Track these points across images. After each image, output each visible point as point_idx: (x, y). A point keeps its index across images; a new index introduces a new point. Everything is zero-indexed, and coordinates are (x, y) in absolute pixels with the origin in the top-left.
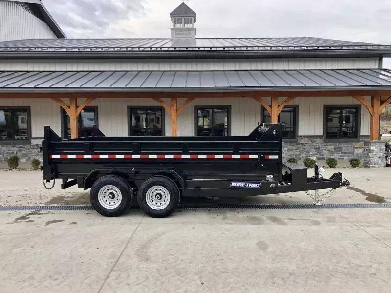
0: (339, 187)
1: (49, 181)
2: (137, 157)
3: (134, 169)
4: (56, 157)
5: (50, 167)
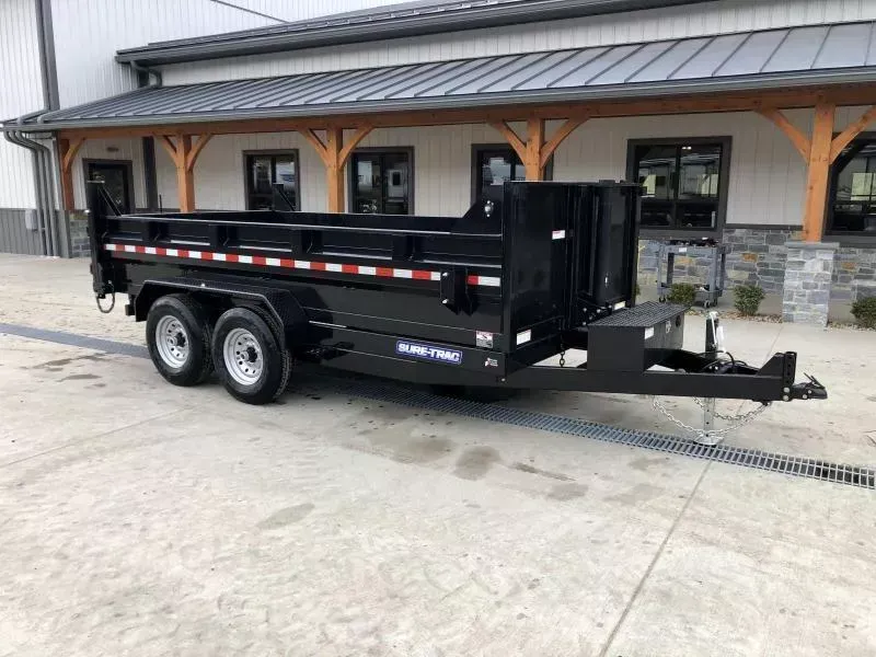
0: (780, 398)
1: (104, 297)
2: (220, 257)
3: (203, 285)
4: (111, 247)
5: (101, 268)
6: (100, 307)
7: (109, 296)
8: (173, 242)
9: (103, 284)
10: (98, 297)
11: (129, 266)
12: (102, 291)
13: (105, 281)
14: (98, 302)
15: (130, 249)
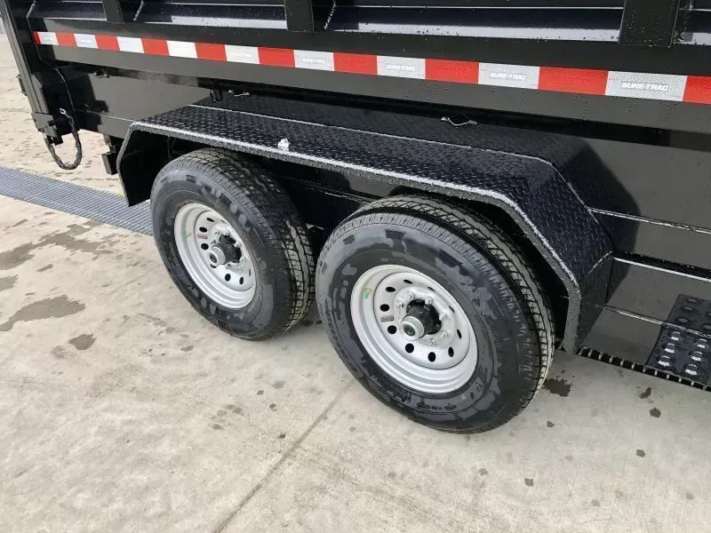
1: (59, 141)
2: (314, 61)
3: (284, 144)
4: (48, 38)
5: (38, 85)
6: (57, 159)
7: (68, 139)
8: (178, 20)
9: (51, 118)
10: (50, 141)
11: (92, 77)
12: (52, 132)
13: (53, 110)
14: (53, 152)
15: (86, 41)
